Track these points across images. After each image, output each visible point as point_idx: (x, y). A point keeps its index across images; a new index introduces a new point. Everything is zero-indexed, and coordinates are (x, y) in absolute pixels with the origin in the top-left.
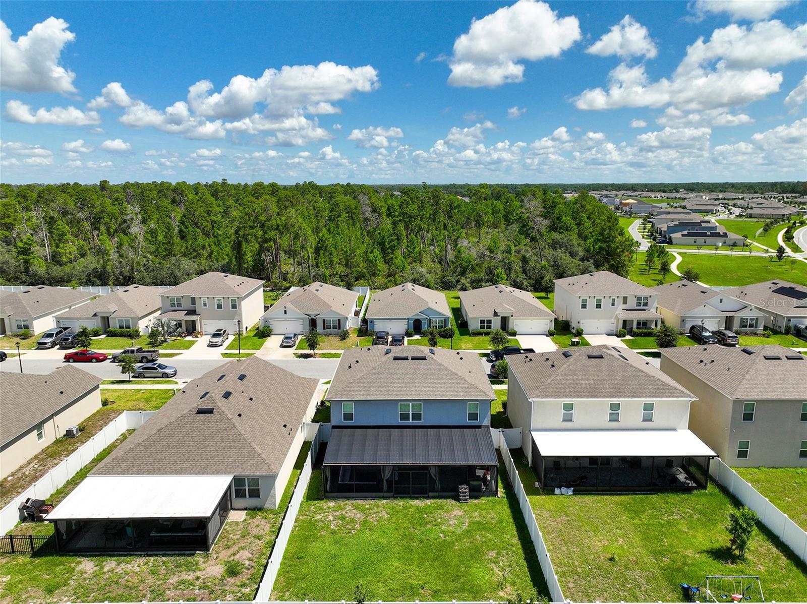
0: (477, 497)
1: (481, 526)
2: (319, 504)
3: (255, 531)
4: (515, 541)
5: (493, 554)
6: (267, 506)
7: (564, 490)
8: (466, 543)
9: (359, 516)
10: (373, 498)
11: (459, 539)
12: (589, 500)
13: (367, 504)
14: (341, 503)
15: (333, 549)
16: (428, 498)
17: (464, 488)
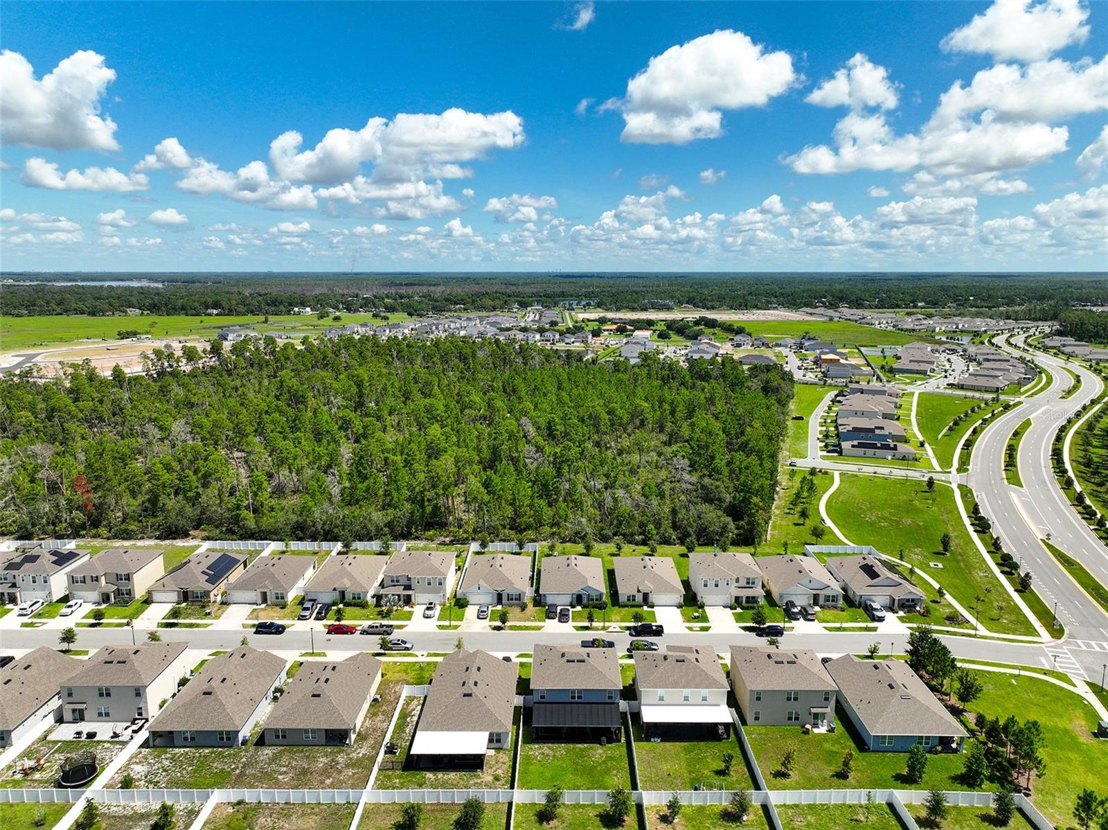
0: (611, 743)
1: (610, 758)
2: (530, 746)
3: (501, 760)
4: (627, 766)
5: (615, 772)
6: (504, 747)
7: (656, 739)
8: (603, 766)
9: (551, 753)
10: (558, 743)
11: (600, 764)
12: (668, 745)
13: (555, 746)
14: (541, 745)
15: (541, 769)
16: (586, 743)
17: (604, 739)
